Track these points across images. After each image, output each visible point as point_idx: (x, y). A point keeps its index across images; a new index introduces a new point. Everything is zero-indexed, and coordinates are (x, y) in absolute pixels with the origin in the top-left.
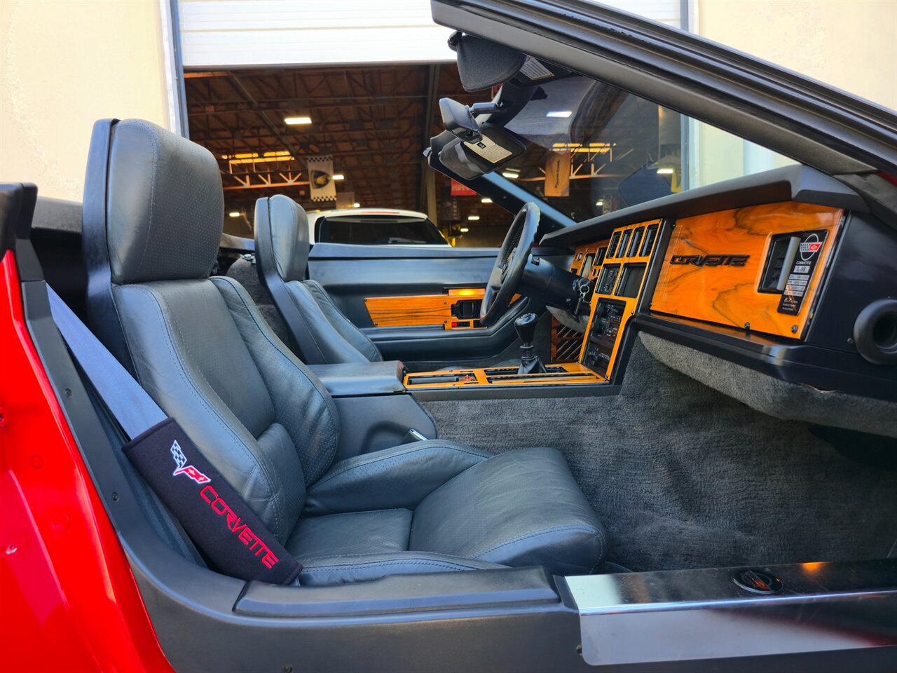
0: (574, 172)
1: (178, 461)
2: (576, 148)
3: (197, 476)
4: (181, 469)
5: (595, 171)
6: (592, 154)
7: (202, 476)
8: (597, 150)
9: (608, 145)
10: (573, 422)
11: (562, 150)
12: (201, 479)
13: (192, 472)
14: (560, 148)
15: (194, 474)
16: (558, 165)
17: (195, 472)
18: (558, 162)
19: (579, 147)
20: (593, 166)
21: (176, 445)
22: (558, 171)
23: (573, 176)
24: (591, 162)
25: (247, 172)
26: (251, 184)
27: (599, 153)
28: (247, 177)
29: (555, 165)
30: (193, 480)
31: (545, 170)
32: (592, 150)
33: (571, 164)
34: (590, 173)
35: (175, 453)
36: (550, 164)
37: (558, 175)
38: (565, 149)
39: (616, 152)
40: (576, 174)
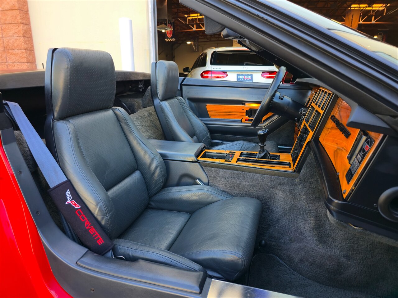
0: (361, 21)
1: (68, 198)
2: (364, 7)
3: (75, 205)
4: (69, 201)
5: (374, 20)
6: (374, 11)
7: (77, 205)
8: (377, 9)
9: (384, 5)
10: (272, 188)
11: (356, 8)
12: (77, 206)
13: (73, 203)
14: (355, 7)
15: (74, 204)
16: (352, 17)
17: (75, 203)
18: (353, 15)
19: (366, 7)
20: (373, 17)
21: (68, 191)
22: (352, 19)
23: (361, 22)
24: (373, 15)
25: (195, 23)
26: (196, 28)
27: (378, 10)
28: (195, 25)
29: (350, 17)
30: (74, 206)
31: (345, 18)
32: (374, 9)
33: (360, 16)
34: (371, 21)
35: (67, 195)
36: (348, 16)
37: (352, 21)
38: (358, 8)
39: (388, 9)
40: (363, 21)
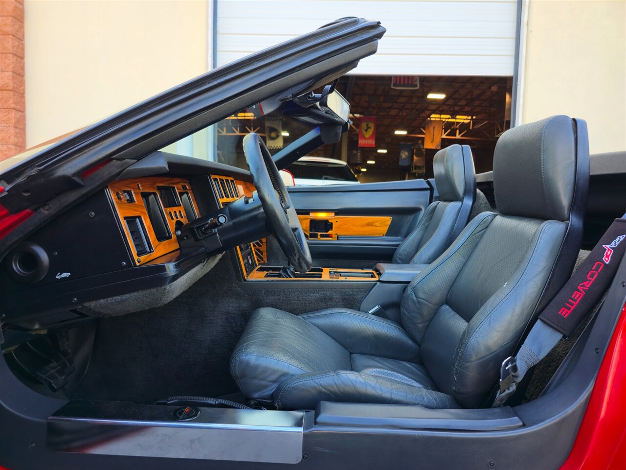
0: (444, 133)
2: (446, 119)
5: (459, 134)
6: (458, 123)
8: (462, 121)
9: (470, 118)
11: (437, 119)
14: (436, 118)
16: (434, 129)
18: (434, 127)
19: (449, 118)
20: (458, 131)
22: (434, 132)
23: (444, 136)
24: (457, 129)
25: (225, 125)
26: (227, 132)
28: (225, 128)
29: (431, 129)
31: (425, 130)
32: (458, 121)
33: (443, 129)
34: (455, 135)
36: (428, 128)
37: (433, 135)
38: (439, 119)
39: (475, 122)
40: (447, 135)
